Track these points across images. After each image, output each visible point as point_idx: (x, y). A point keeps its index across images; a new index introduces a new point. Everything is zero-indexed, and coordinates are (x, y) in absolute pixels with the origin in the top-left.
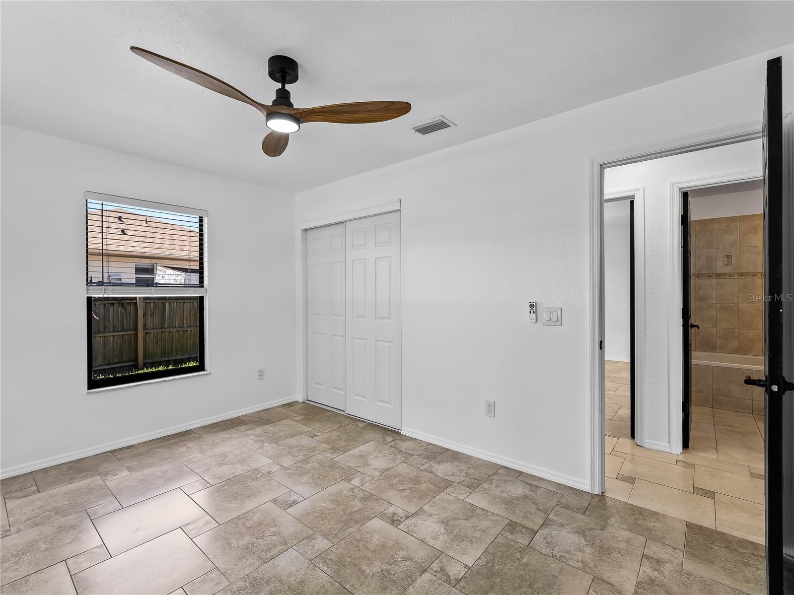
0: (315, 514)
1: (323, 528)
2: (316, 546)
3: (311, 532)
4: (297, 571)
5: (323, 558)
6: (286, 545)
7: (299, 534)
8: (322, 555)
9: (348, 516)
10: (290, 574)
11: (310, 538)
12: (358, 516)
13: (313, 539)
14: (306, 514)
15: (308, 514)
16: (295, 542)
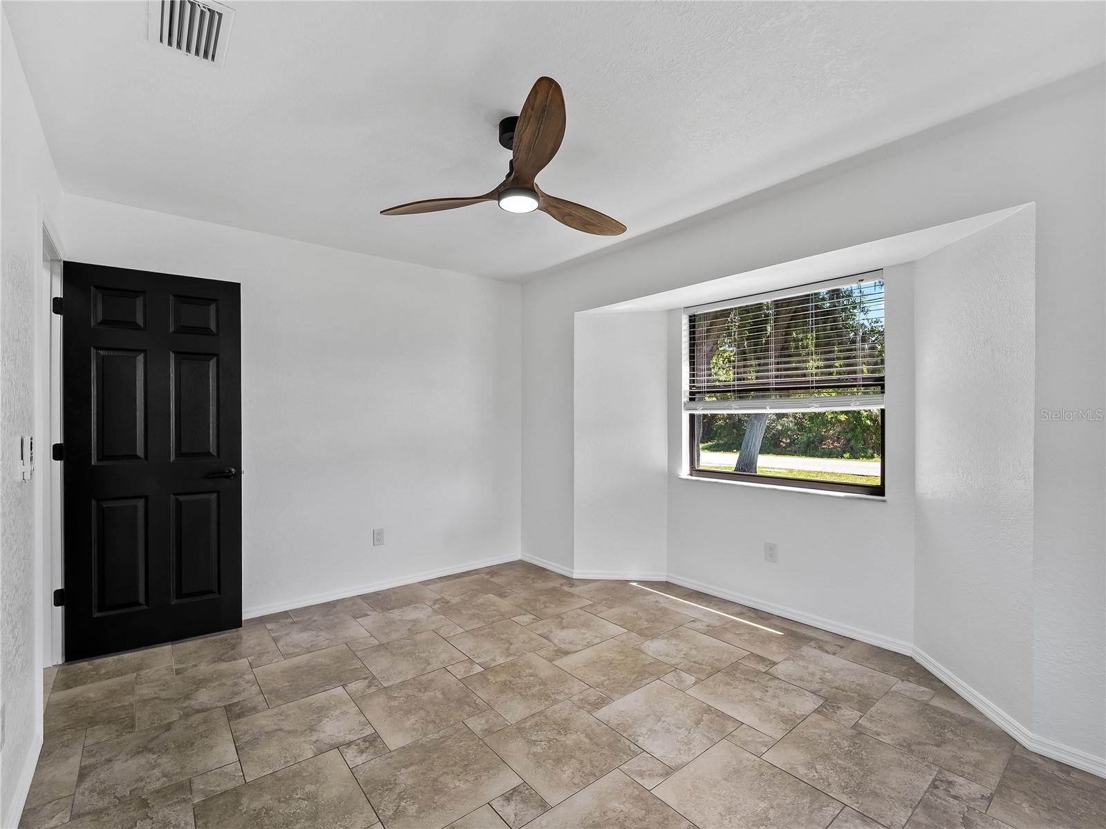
0: (476, 767)
1: (471, 743)
2: (483, 721)
3: (487, 740)
4: (506, 701)
5: (479, 709)
6: (520, 729)
7: (503, 738)
8: (479, 712)
9: (430, 756)
10: (512, 699)
11: (489, 732)
12: (416, 754)
13: (485, 730)
14: (490, 768)
15: (487, 769)
16: (508, 730)
